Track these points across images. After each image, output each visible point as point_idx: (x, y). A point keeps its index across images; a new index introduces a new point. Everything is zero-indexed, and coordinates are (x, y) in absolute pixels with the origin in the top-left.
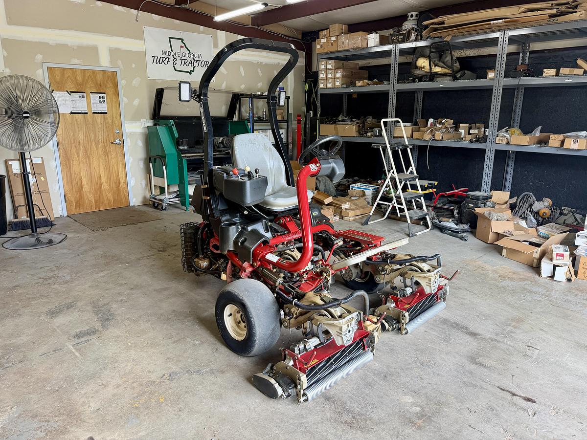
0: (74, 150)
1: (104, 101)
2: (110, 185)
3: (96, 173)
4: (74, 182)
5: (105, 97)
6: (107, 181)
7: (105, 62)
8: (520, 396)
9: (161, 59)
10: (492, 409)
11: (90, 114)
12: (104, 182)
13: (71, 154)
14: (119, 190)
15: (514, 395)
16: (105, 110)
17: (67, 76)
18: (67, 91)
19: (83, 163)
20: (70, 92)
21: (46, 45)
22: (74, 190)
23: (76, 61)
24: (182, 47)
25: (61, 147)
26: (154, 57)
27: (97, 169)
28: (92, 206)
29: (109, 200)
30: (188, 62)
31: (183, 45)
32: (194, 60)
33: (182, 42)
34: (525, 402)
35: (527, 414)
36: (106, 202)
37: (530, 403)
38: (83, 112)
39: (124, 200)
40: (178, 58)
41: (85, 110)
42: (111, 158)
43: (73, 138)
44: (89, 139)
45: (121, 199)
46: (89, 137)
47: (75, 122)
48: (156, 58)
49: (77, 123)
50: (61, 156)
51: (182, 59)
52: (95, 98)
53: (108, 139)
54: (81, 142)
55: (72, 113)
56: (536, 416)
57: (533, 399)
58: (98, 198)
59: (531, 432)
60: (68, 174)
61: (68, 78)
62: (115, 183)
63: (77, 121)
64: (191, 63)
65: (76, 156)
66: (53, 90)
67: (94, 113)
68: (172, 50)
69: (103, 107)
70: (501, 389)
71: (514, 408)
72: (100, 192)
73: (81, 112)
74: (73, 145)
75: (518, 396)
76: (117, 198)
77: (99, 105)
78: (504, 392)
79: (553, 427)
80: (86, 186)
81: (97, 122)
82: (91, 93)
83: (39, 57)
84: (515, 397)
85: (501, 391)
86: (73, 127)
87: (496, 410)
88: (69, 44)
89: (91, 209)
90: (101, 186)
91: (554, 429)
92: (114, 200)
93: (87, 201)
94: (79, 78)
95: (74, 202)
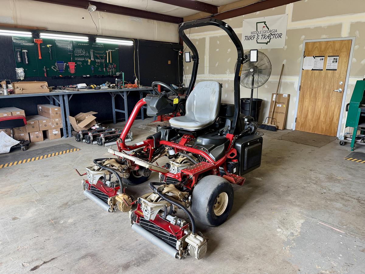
0: (308, 93)
1: (337, 62)
2: (326, 119)
3: (318, 109)
4: (303, 111)
5: (338, 59)
6: (324, 116)
7: (345, 34)
8: (41, 265)
9: (250, 37)
10: (41, 249)
11: (324, 70)
12: (322, 116)
13: (306, 95)
14: (331, 124)
15: (45, 263)
16: (336, 68)
17: (316, 46)
18: (313, 56)
19: (312, 101)
20: (315, 56)
21: (308, 29)
22: (302, 116)
23: (324, 36)
24: (264, 27)
25: (301, 90)
26: (246, 36)
27: (319, 106)
28: (310, 129)
29: (322, 129)
30: (267, 36)
31: (265, 26)
32: (271, 34)
33: (265, 24)
34: (35, 265)
35: (26, 262)
36: (320, 129)
37: (33, 267)
38: (320, 69)
39: (333, 132)
40: (260, 35)
41: (322, 68)
42: (332, 101)
43: (309, 85)
44: (319, 87)
45: (331, 130)
46: (320, 85)
47: (313, 75)
48: (247, 37)
49: (314, 76)
50: (300, 95)
51: (263, 35)
52: (330, 60)
53: (332, 87)
54: (314, 88)
55: (313, 70)
56: (22, 265)
57: (34, 271)
58: (316, 125)
59: (14, 258)
60: (301, 106)
61: (316, 47)
62: (330, 118)
63: (314, 75)
64: (269, 37)
65: (308, 96)
66: (305, 56)
67: (327, 70)
68: (257, 30)
69: (335, 66)
70: (54, 259)
71: (35, 258)
72: (318, 122)
73: (318, 69)
74: (309, 89)
75: (43, 264)
76: (328, 128)
77: (333, 64)
78: (50, 259)
79: (8, 269)
80: (310, 116)
81: (327, 76)
82: (328, 56)
83: (303, 37)
84: (42, 262)
85: (52, 258)
86: (311, 78)
87: (39, 250)
88: (323, 26)
89: (309, 131)
90: (320, 118)
91: (7, 269)
92: (326, 130)
93: (308, 125)
94: (323, 47)
95: (300, 124)
